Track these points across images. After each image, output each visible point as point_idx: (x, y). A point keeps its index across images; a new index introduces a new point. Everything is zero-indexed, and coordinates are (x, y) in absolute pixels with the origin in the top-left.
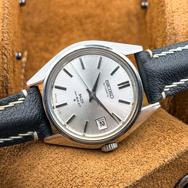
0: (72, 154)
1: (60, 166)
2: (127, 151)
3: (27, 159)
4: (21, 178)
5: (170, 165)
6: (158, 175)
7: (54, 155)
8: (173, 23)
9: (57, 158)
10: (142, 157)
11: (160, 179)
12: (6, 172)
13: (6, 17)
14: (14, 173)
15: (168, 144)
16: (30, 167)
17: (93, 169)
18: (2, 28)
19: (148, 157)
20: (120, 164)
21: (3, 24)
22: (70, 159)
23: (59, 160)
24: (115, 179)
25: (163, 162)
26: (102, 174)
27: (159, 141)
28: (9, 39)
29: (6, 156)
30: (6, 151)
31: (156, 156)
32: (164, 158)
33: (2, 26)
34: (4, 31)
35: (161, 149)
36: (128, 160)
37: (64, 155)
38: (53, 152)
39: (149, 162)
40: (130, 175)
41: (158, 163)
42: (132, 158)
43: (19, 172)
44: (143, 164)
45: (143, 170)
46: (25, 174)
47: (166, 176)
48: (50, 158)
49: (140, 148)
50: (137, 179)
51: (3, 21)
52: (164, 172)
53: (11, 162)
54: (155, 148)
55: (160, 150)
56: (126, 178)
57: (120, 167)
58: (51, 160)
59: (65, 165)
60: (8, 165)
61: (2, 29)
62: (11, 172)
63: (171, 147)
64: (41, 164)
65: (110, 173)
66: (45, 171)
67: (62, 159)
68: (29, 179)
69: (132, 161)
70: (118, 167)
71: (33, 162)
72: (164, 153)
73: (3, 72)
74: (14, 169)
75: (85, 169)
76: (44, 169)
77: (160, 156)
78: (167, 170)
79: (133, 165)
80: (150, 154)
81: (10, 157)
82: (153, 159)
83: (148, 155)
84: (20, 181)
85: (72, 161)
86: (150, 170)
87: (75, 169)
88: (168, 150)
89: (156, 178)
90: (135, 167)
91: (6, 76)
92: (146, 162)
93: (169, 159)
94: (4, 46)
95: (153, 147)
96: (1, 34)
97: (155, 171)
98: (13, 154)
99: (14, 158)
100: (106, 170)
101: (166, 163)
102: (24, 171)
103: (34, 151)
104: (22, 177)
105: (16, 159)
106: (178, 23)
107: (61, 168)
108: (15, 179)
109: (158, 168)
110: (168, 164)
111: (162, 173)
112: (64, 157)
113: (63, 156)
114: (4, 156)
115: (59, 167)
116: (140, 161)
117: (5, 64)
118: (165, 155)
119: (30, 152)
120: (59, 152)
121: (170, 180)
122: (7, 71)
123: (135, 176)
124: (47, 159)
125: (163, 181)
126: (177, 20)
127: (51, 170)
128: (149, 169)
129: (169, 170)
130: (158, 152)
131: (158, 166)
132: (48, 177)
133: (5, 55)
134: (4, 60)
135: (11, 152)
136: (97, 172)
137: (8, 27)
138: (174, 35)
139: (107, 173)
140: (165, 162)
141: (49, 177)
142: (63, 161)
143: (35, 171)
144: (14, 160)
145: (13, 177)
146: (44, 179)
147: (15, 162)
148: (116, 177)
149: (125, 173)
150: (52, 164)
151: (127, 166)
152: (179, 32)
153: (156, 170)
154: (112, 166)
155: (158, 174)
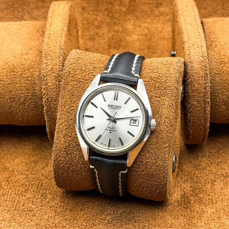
8: (190, 55)
106: (194, 55)
126: (193, 52)
138: (190, 63)
152: (194, 61)
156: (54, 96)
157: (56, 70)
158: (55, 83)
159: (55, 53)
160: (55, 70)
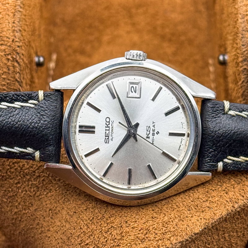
1: (92, 212)
3: (47, 202)
4: (39, 227)
5: (241, 212)
6: (224, 226)
9: (87, 201)
10: (203, 200)
11: (228, 231)
12: (20, 219)
13: (19, 9)
14: (31, 220)
15: (239, 183)
16: (52, 212)
17: (136, 217)
18: (13, 24)
19: (212, 201)
20: (173, 210)
21: (14, 19)
22: (105, 203)
23: (90, 203)
24: (165, 230)
25: (232, 208)
26: (148, 224)
27: (227, 180)
28: (22, 39)
29: (20, 197)
30: (20, 191)
31: (223, 199)
32: (233, 202)
33: (12, 22)
34: (16, 29)
35: (230, 190)
36: (183, 205)
39: (212, 208)
40: (185, 226)
42: (190, 203)
43: (37, 219)
44: (205, 210)
45: (204, 219)
46: (44, 221)
47: (236, 227)
48: (78, 200)
49: (200, 189)
50: (195, 232)
51: (14, 15)
52: (233, 222)
53: (26, 206)
54: (222, 189)
55: (228, 191)
56: (180, 229)
57: (172, 215)
58: (79, 203)
59: (98, 211)
60: (21, 209)
61: (13, 27)
62: (26, 219)
63: (244, 188)
64: (66, 209)
65: (158, 223)
66: (71, 218)
67: (93, 203)
68: (51, 229)
69: (189, 206)
70: (170, 215)
71: (55, 205)
72: (234, 195)
73: (14, 85)
74: (29, 215)
75: (124, 216)
76: (70, 215)
77: (228, 200)
78: (237, 218)
79: (191, 212)
80: (215, 197)
81: (24, 199)
82: (218, 204)
83: (211, 198)
84: (38, 231)
85: (107, 206)
86: (214, 219)
87: (112, 216)
88: (239, 191)
89: (221, 229)
90: (194, 215)
91: (18, 89)
92: (208, 207)
93: (241, 204)
94: (15, 49)
95: (218, 188)
96: (12, 33)
97: (220, 220)
98: (29, 194)
99: (29, 199)
100: (153, 218)
101: (235, 210)
102: (44, 217)
103: (56, 191)
104: (41, 226)
105: (33, 200)
107: (93, 214)
108: (32, 228)
109: (225, 216)
110: (238, 212)
111: (230, 222)
114: (17, 197)
116: (200, 206)
117: (16, 74)
118: (235, 198)
119: (52, 192)
121: (241, 232)
122: (20, 82)
123: (193, 227)
124: (75, 202)
125: (232, 234)
127: (79, 217)
128: (212, 217)
129: (241, 219)
130: (225, 194)
131: (225, 214)
132: (75, 226)
133: (17, 61)
134: (16, 69)
135: (26, 191)
136: (142, 221)
137: (21, 23)
139: (154, 223)
140: (235, 208)
141: (77, 227)
142: (95, 206)
143: (57, 218)
144: (30, 202)
145: (29, 226)
146: (70, 229)
147: (32, 205)
148: (167, 227)
149: (179, 223)
150: (81, 209)
151: (182, 214)
153: (223, 219)
154: (161, 213)
155: (225, 224)
156: (4, 87)
157: (8, 39)
158: (6, 64)
159: (7, 5)
160: (5, 39)
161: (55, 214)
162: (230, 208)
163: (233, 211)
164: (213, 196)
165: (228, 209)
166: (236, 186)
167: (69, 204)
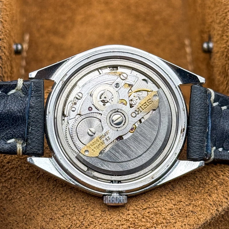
0: (85, 202)
1: (70, 219)
2: (165, 196)
3: (21, 207)
5: (225, 214)
7: (60, 202)
9: (64, 206)
10: (185, 204)
14: (3, 225)
15: (222, 184)
16: (26, 218)
19: (195, 204)
22: (83, 209)
23: (67, 209)
25: (216, 211)
27: (209, 180)
31: (206, 202)
32: (217, 205)
35: (213, 192)
37: (74, 203)
38: (58, 198)
39: (196, 212)
41: (209, 213)
43: (9, 224)
44: (189, 215)
45: (188, 224)
46: (18, 227)
48: (54, 206)
49: (182, 191)
52: (217, 225)
54: (205, 191)
58: (55, 209)
59: (77, 218)
63: (227, 189)
64: (41, 215)
66: (47, 225)
67: (71, 208)
71: (30, 210)
72: (217, 198)
75: (105, 223)
76: (46, 222)
77: (212, 203)
78: (220, 221)
79: (174, 217)
80: (198, 200)
82: (201, 208)
83: (194, 201)
85: (85, 212)
86: (199, 224)
87: (91, 224)
90: (177, 221)
92: (192, 212)
93: (225, 207)
95: (201, 190)
97: (205, 225)
101: (220, 214)
102: (17, 223)
103: (30, 195)
107: (71, 222)
109: (209, 220)
110: (222, 215)
111: (214, 226)
112: (75, 205)
113: (72, 204)
115: (68, 221)
116: (183, 210)
118: (219, 201)
120: (67, 197)
124: (50, 207)
127: (56, 224)
128: (196, 223)
129: (224, 222)
130: (209, 197)
131: (210, 218)
140: (219, 212)
142: (73, 212)
143: (32, 224)
150: (58, 215)
153: (207, 224)
155: (208, 228)
161: (30, 220)
162: (215, 212)
163: (217, 215)
164: (196, 199)
165: (212, 213)
166: (219, 187)
167: (45, 210)
